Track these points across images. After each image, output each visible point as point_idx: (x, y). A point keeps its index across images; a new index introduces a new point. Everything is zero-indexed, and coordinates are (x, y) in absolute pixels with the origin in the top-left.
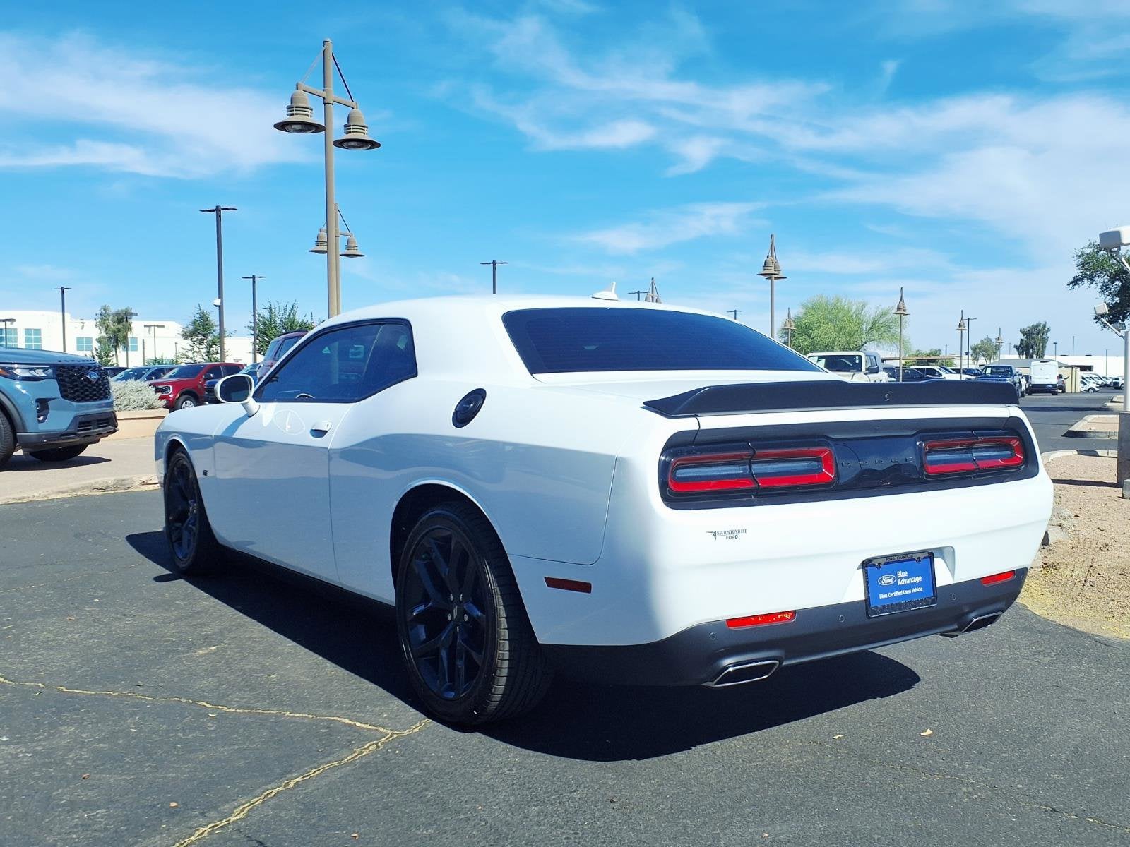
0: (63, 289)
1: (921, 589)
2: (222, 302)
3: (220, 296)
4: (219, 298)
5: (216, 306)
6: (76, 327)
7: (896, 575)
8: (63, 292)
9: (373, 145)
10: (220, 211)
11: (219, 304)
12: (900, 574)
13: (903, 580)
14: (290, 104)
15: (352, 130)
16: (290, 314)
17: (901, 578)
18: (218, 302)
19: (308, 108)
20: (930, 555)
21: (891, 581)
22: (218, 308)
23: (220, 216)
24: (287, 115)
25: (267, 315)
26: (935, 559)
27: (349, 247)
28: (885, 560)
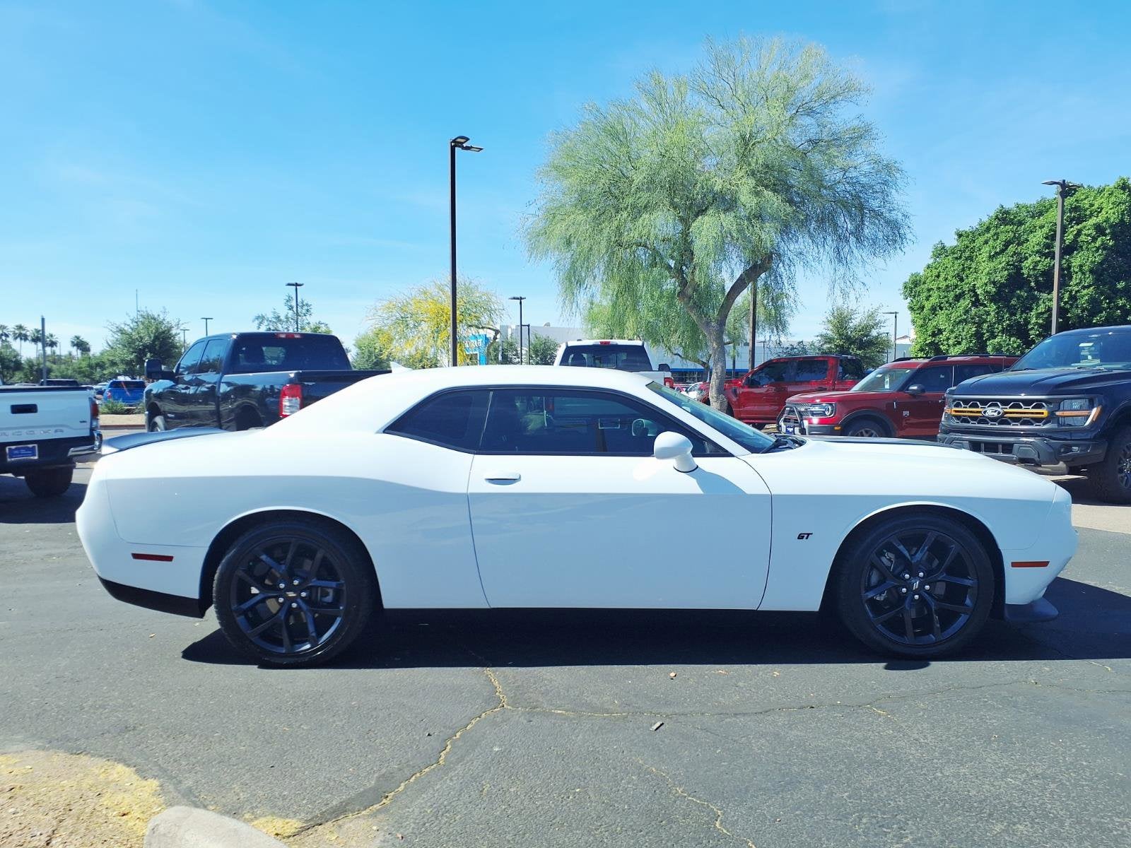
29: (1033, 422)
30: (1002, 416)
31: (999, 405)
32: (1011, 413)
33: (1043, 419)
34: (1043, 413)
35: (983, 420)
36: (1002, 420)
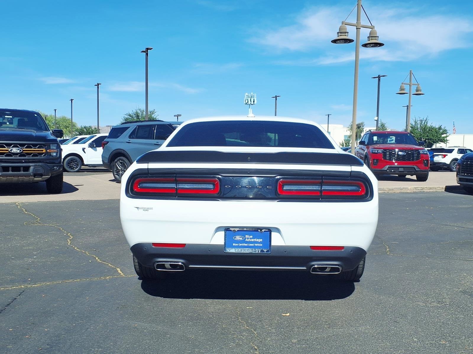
0: (328, 115)
1: (262, 245)
2: (378, 119)
3: (378, 116)
4: (377, 117)
5: (375, 120)
6: (344, 131)
7: (245, 237)
8: (328, 116)
9: (381, 45)
10: (380, 77)
11: (377, 119)
12: (247, 236)
13: (249, 239)
14: (338, 31)
15: (370, 39)
16: (424, 123)
17: (248, 238)
18: (376, 118)
19: (346, 32)
20: (269, 230)
21: (241, 239)
22: (376, 121)
23: (380, 80)
24: (337, 36)
25: (414, 124)
26: (272, 233)
27: (417, 91)
28: (238, 229)
29: (38, 155)
30: (22, 152)
31: (19, 146)
32: (26, 151)
33: (43, 153)
34: (43, 151)
35: (10, 154)
36: (21, 154)
